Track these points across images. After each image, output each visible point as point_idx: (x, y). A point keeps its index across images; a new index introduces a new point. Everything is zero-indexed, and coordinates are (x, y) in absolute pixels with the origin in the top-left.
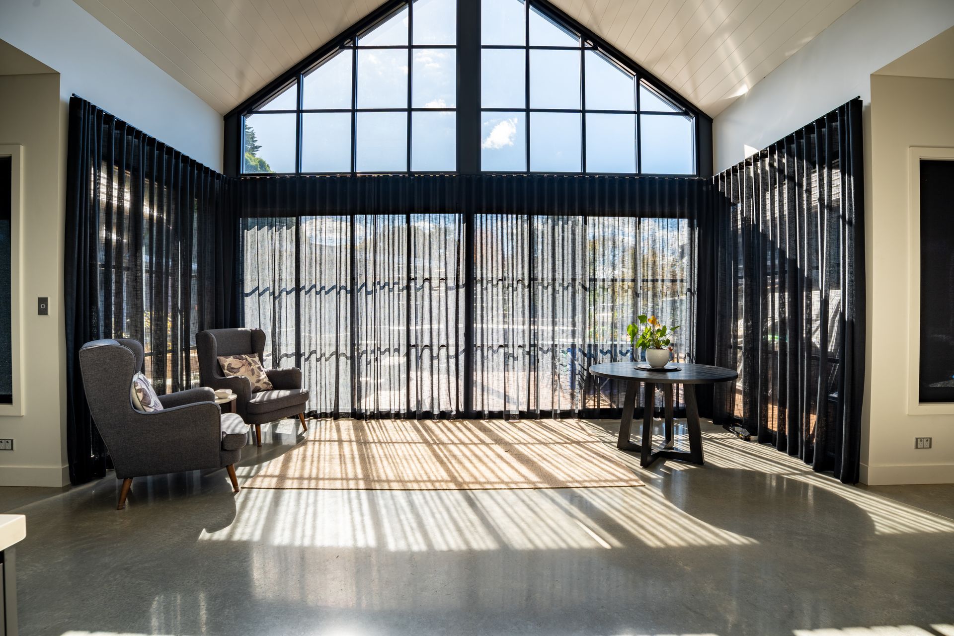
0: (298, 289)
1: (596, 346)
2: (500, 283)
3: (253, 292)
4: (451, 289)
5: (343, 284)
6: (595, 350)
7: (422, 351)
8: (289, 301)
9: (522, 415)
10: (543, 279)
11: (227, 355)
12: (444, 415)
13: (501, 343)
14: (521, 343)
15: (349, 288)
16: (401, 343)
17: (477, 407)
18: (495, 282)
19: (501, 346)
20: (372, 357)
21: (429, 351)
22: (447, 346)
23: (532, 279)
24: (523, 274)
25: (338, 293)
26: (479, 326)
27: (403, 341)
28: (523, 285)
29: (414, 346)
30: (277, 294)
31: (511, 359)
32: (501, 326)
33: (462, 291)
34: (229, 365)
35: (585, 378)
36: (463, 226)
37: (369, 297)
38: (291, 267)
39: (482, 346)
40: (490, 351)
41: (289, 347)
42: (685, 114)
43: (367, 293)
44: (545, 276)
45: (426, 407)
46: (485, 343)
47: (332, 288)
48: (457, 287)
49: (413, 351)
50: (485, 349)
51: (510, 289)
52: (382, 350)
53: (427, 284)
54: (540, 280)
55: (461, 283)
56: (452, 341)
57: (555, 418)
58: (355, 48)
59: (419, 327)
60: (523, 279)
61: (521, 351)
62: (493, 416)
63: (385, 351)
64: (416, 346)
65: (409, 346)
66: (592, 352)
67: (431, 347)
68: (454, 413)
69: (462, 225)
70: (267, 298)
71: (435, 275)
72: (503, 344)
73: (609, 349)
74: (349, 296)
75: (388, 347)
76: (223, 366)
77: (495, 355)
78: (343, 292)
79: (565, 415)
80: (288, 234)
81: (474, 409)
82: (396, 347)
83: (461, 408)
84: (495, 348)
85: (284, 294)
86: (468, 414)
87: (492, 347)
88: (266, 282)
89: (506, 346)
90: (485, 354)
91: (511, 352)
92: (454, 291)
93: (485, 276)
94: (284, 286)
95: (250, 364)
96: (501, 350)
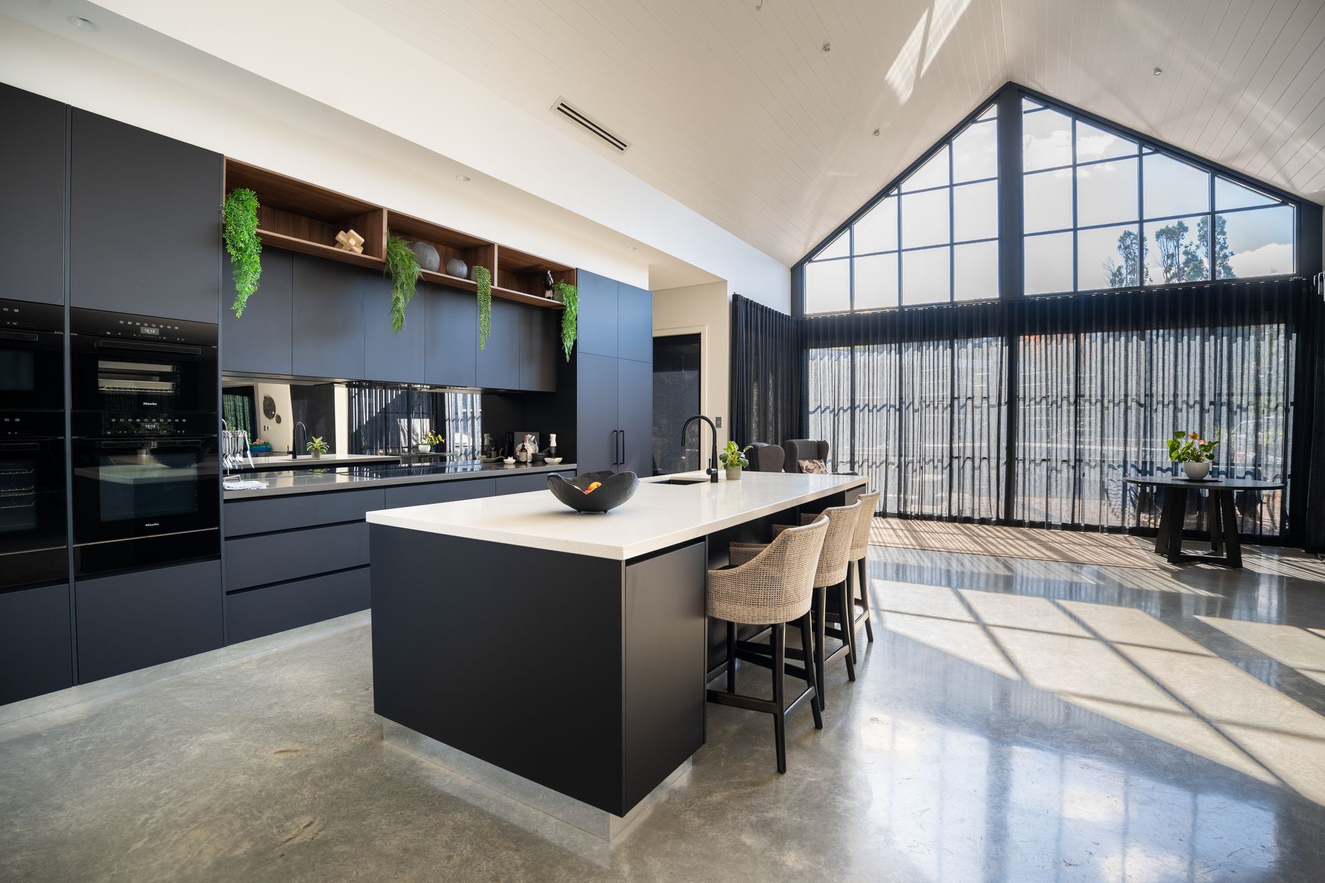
0: (853, 408)
1: (1152, 463)
2: (1044, 402)
3: (816, 410)
4: (993, 406)
5: (892, 403)
6: (1151, 467)
7: (964, 462)
8: (845, 417)
9: (1065, 527)
10: (1090, 396)
11: (804, 459)
12: (983, 521)
13: (1044, 457)
14: (1065, 458)
15: (897, 407)
16: (945, 454)
17: (1018, 516)
18: (1038, 400)
19: (1044, 460)
20: (917, 466)
21: (971, 463)
22: (989, 459)
23: (1078, 396)
24: (1068, 392)
25: (888, 411)
26: (1021, 444)
27: (947, 453)
28: (1068, 401)
29: (956, 457)
30: (836, 412)
31: (1054, 472)
32: (1044, 445)
33: (1004, 409)
34: (807, 466)
35: (1138, 494)
36: (1006, 349)
37: (916, 414)
38: (848, 389)
39: (1024, 459)
40: (1033, 465)
41: (845, 456)
42: (1284, 203)
43: (914, 411)
44: (1093, 393)
45: (967, 513)
46: (1027, 457)
47: (883, 407)
48: (1000, 404)
49: (955, 462)
50: (1027, 462)
51: (1054, 406)
52: (927, 460)
53: (969, 402)
54: (1087, 397)
55: (1003, 401)
56: (994, 454)
57: (1102, 532)
58: (899, 195)
59: (961, 445)
60: (1069, 396)
61: (1065, 465)
62: (1033, 525)
63: (929, 461)
64: (959, 458)
65: (951, 457)
66: (1148, 469)
67: (973, 459)
68: (994, 519)
69: (1004, 348)
70: (828, 416)
71: (977, 394)
72: (1046, 458)
73: (1170, 466)
74: (897, 413)
75: (932, 458)
76: (803, 467)
77: (1038, 469)
78: (892, 410)
79: (1113, 530)
80: (845, 361)
81: (1015, 518)
82: (940, 458)
83: (1002, 516)
84: (1038, 462)
85: (841, 411)
86: (1008, 521)
87: (1034, 461)
88: (828, 402)
89: (1049, 460)
90: (1027, 467)
91: (1054, 465)
92: (997, 408)
93: (1027, 394)
94: (841, 406)
95: (820, 467)
96: (1044, 464)
